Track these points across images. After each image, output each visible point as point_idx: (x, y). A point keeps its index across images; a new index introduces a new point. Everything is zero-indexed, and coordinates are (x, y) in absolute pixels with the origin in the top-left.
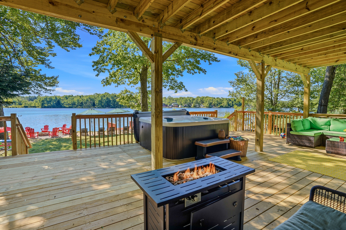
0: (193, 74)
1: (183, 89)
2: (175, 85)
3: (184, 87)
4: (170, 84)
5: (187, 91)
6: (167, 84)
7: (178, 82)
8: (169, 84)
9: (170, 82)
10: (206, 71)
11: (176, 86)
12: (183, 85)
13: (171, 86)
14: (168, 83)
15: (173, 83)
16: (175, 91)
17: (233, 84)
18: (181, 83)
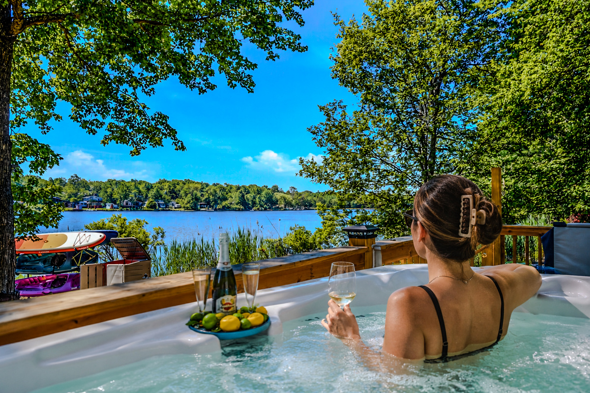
0: (202, 91)
1: (167, 141)
2: (132, 127)
3: (172, 133)
4: (113, 121)
5: (183, 148)
6: (99, 117)
7: (150, 113)
8: (108, 120)
9: (112, 112)
10: (253, 84)
11: (139, 131)
12: (168, 127)
13: (117, 127)
14: (104, 117)
15: (126, 117)
16: (133, 149)
17: (320, 137)
18: (162, 118)
